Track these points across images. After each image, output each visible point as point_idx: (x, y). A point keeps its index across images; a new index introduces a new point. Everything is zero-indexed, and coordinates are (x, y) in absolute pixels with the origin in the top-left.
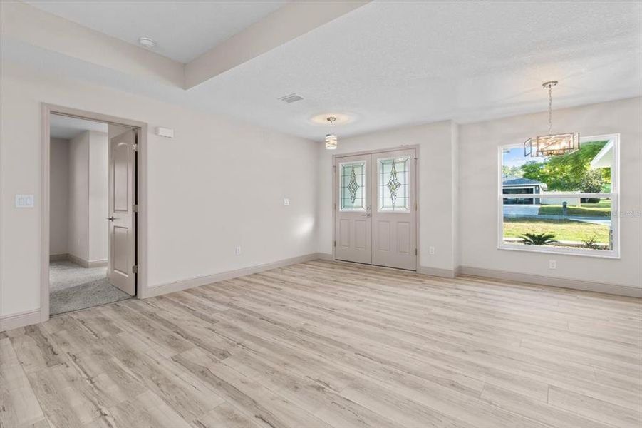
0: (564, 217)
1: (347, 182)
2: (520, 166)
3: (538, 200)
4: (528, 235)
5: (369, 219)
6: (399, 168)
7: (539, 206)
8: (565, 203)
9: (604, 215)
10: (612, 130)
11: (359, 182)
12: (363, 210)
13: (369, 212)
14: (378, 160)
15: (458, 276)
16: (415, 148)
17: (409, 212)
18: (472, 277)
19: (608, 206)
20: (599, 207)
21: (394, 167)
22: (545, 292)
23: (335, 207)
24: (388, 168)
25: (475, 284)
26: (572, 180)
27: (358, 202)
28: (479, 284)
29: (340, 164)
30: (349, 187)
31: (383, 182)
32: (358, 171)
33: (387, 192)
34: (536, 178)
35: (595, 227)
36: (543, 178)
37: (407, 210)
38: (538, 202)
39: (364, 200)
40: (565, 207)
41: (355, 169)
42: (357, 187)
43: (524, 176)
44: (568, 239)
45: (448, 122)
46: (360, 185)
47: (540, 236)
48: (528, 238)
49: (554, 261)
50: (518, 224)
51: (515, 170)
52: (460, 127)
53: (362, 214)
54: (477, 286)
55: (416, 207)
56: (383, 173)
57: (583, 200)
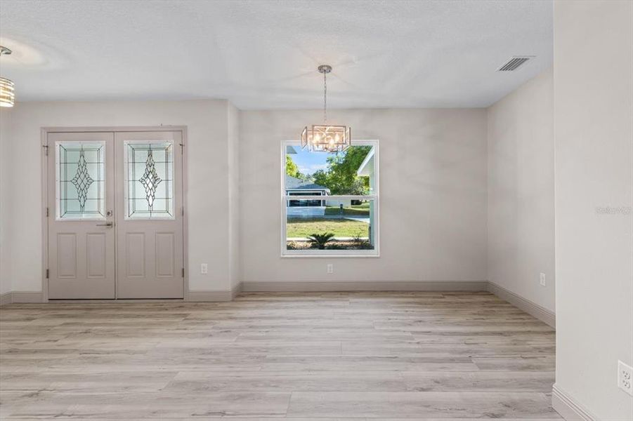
0: (340, 217)
1: (72, 173)
2: (312, 174)
3: (324, 201)
4: (314, 235)
5: (110, 231)
6: (158, 156)
7: (325, 207)
8: (342, 205)
9: (366, 214)
10: (373, 137)
11: (93, 174)
12: (101, 217)
13: (111, 220)
14: (126, 142)
15: (239, 296)
16: (181, 131)
17: (174, 218)
18: (253, 294)
19: (368, 207)
20: (362, 208)
21: (150, 155)
22: (324, 301)
23: (48, 213)
24: (142, 156)
25: (254, 305)
26: (346, 187)
27: (91, 205)
28: (261, 304)
29: (57, 144)
30: (75, 181)
31: (134, 175)
32: (91, 156)
33: (141, 191)
34: (323, 185)
35: (361, 224)
36: (328, 186)
37: (170, 215)
38: (324, 205)
39: (102, 202)
40: (341, 208)
41: (86, 153)
42: (90, 181)
43: (315, 182)
44: (344, 236)
45: (222, 102)
46: (96, 179)
47: (323, 236)
48: (314, 238)
49: (331, 265)
50: (309, 224)
51: (309, 177)
52: (240, 113)
53: (98, 223)
54: (256, 308)
55: (182, 213)
56: (134, 163)
57: (353, 202)
